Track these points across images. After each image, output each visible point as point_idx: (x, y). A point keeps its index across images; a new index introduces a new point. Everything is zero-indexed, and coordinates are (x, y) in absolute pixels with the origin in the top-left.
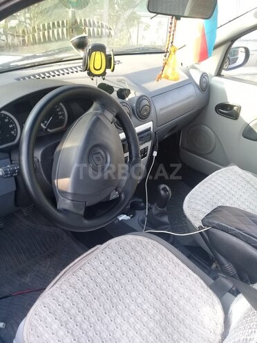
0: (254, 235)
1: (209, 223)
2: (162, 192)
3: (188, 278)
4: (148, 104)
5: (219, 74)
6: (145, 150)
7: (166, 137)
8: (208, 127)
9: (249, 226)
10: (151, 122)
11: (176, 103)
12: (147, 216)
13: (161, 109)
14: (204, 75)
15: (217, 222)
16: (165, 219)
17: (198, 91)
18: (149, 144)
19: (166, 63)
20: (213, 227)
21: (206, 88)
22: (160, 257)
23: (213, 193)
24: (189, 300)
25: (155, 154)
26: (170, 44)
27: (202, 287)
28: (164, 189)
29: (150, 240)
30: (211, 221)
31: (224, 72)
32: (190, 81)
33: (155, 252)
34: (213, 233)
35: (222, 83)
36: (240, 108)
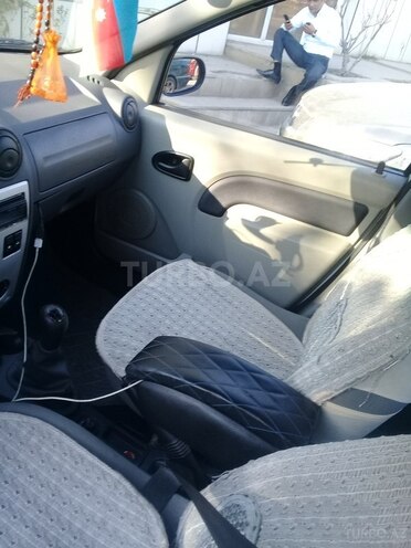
0: (216, 387)
1: (138, 372)
2: (49, 320)
3: (103, 481)
4: (14, 146)
5: (155, 101)
6: (16, 236)
7: (63, 210)
8: (142, 191)
9: (209, 371)
10: (25, 183)
11: (77, 148)
12: (25, 365)
13: (47, 158)
14: (128, 101)
15: (152, 370)
16: (62, 368)
17: (120, 128)
18: (22, 226)
19: (36, 65)
20: (147, 380)
21: (134, 124)
22: (44, 449)
23: (151, 310)
24: (102, 525)
25: (39, 243)
26: (44, 28)
27: (128, 495)
28: (54, 314)
29: (25, 418)
30: (141, 368)
31: (164, 98)
32: (104, 109)
33: (34, 440)
34: (147, 391)
35: (162, 117)
36: (192, 161)
